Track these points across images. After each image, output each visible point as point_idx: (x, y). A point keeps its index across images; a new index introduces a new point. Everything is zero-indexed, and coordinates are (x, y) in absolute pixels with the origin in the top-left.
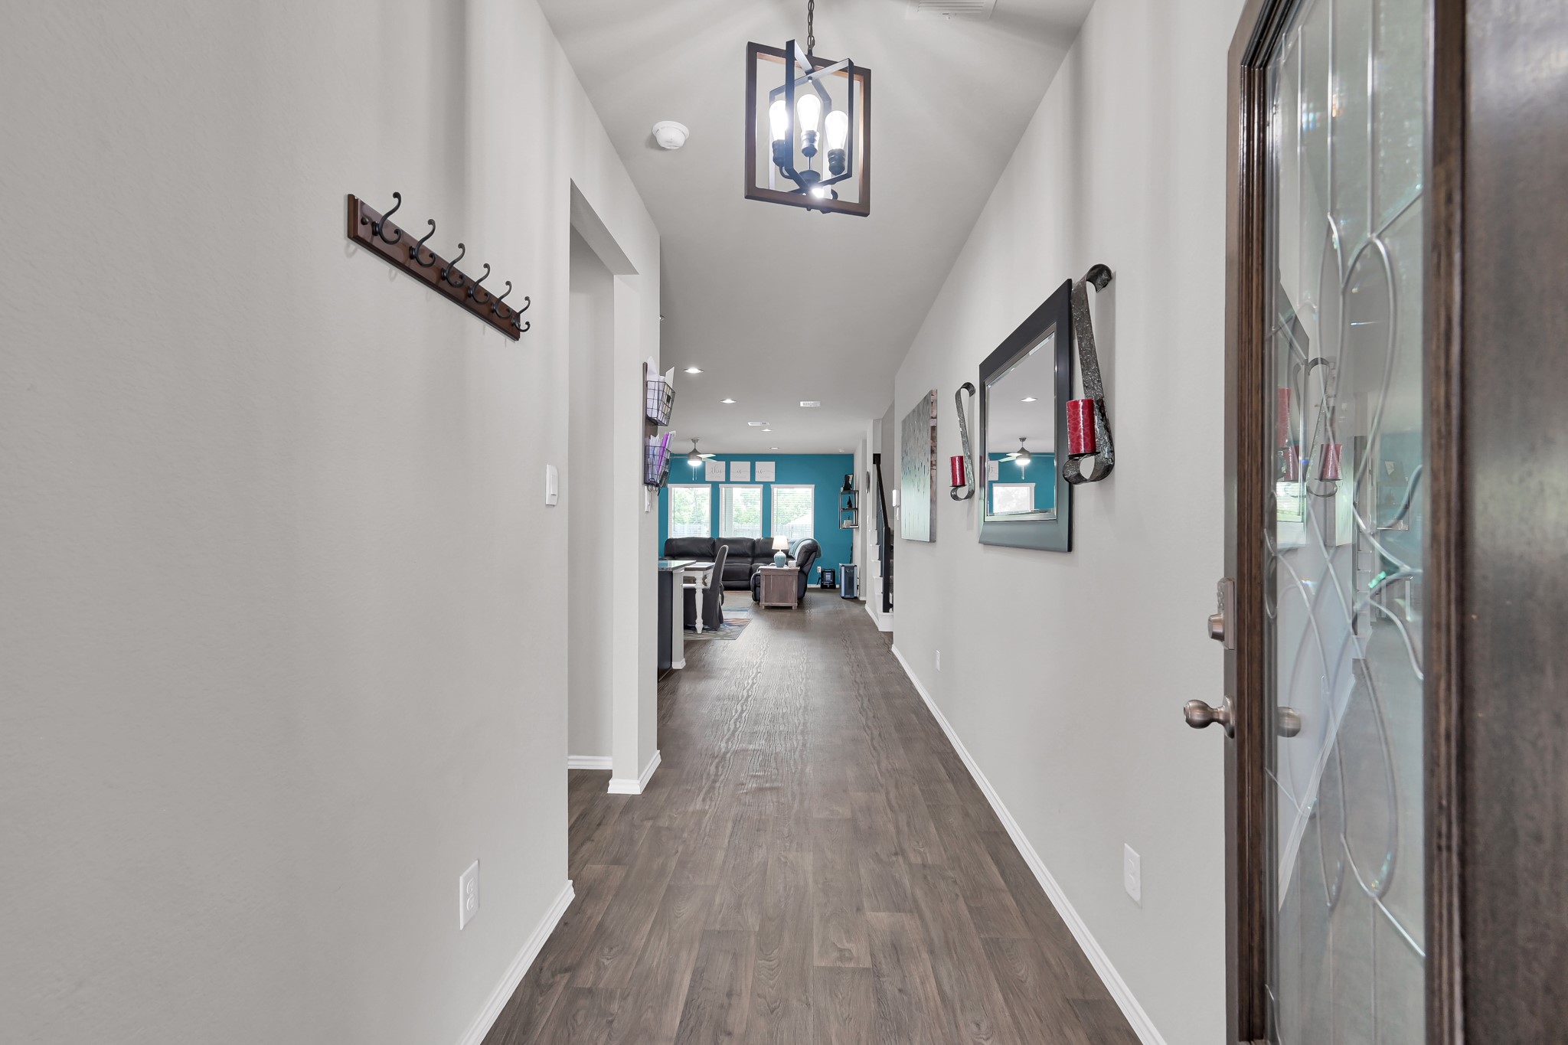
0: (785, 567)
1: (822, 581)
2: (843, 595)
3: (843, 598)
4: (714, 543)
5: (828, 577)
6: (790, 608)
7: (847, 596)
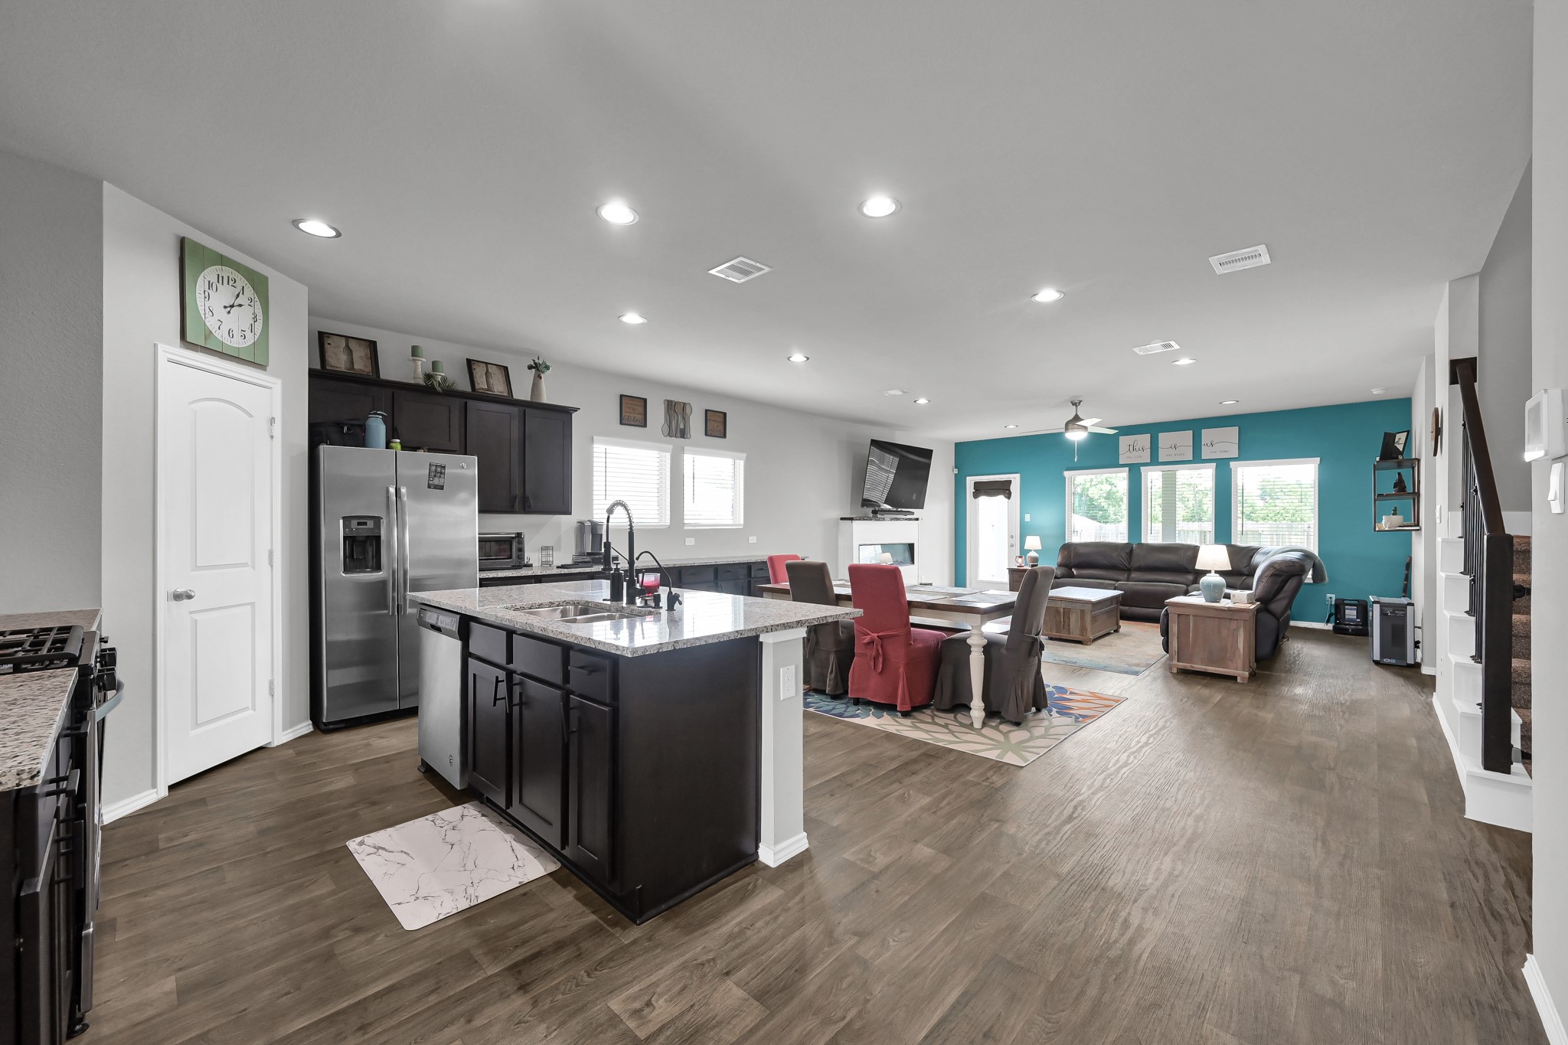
0: (1225, 603)
1: (1336, 619)
2: (1377, 657)
3: (1377, 663)
4: (1131, 551)
5: (1351, 613)
6: (1234, 678)
7: (1387, 661)
